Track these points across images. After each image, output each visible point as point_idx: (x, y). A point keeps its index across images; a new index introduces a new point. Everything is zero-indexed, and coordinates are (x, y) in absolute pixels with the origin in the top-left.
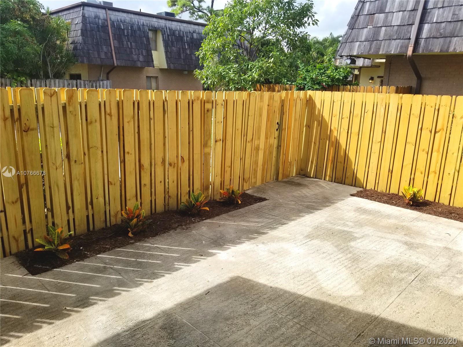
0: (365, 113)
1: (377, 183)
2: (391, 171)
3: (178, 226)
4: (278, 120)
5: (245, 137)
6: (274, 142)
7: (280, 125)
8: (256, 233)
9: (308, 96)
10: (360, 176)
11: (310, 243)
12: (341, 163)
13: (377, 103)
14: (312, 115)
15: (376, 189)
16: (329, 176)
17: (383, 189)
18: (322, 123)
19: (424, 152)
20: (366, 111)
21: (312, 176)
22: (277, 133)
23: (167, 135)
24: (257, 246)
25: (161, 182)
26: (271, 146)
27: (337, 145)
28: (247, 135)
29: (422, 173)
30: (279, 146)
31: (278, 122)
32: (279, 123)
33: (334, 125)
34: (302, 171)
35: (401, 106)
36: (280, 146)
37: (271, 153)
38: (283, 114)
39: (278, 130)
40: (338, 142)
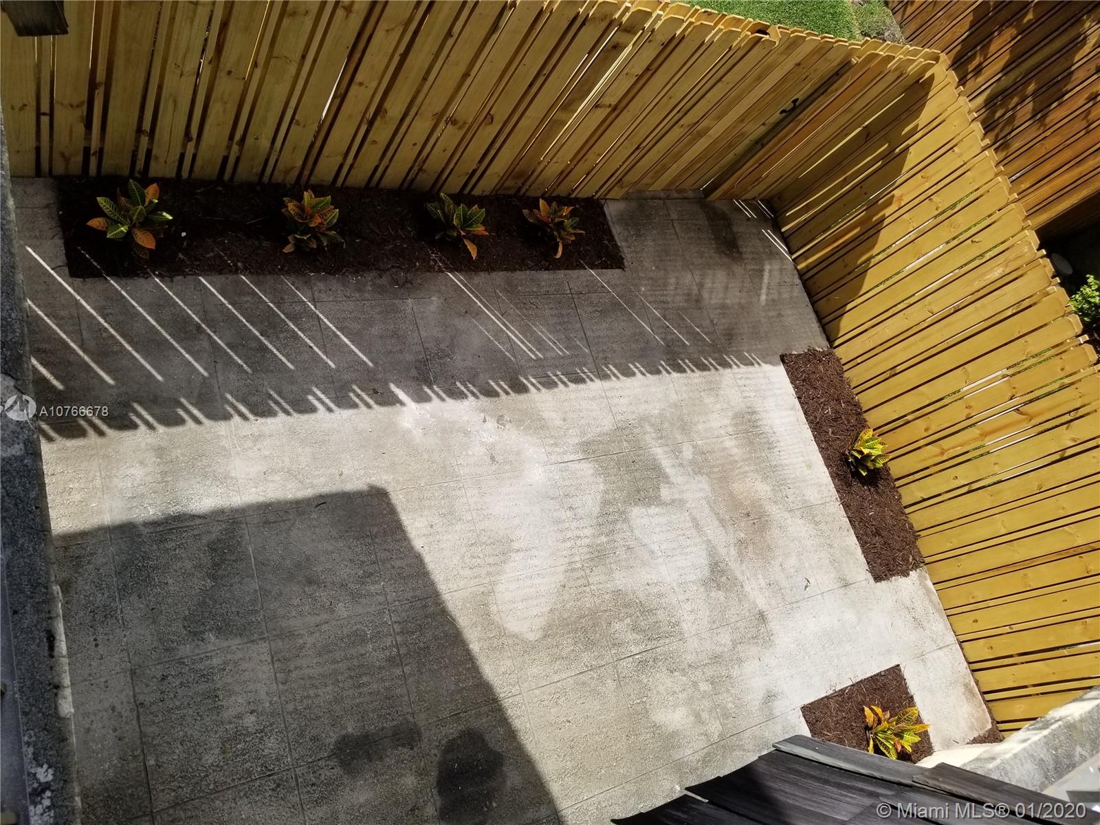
0: (969, 241)
1: (855, 362)
2: (893, 372)
4: (800, 96)
5: (680, 115)
6: (755, 130)
7: (797, 108)
8: (506, 381)
10: (847, 323)
11: (574, 465)
12: (845, 266)
13: (1008, 249)
14: (895, 123)
15: (845, 368)
16: (807, 266)
17: (855, 379)
18: (893, 162)
19: (967, 411)
20: (975, 238)
21: (783, 230)
22: (777, 116)
23: (473, 73)
24: (485, 421)
25: (415, 145)
26: (742, 135)
27: (871, 231)
28: (686, 114)
29: (926, 430)
30: (760, 143)
31: (797, 100)
32: (797, 103)
33: (904, 193)
34: (779, 198)
35: (1030, 306)
36: (763, 146)
37: (730, 146)
38: (823, 94)
39: (784, 114)
40: (879, 227)
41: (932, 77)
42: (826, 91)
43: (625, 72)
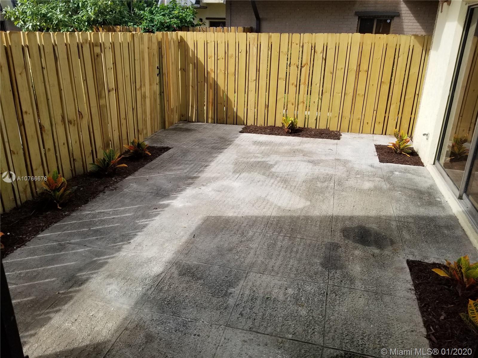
0: (239, 53)
1: (256, 119)
2: (267, 106)
3: (104, 188)
4: (157, 65)
5: (134, 84)
6: (157, 88)
8: (189, 179)
9: (179, 38)
10: (241, 114)
11: (241, 176)
12: (221, 104)
13: (249, 42)
14: (186, 58)
15: (256, 124)
16: (211, 119)
17: (261, 123)
18: (197, 65)
19: (294, 86)
20: (240, 51)
21: (194, 120)
22: (158, 78)
23: (62, 88)
24: (200, 189)
25: (64, 144)
26: (155, 93)
27: (215, 86)
28: (136, 82)
29: (293, 104)
30: (162, 93)
31: (158, 67)
32: (159, 68)
33: (211, 66)
34: (182, 116)
35: (271, 45)
36: (163, 92)
37: (155, 100)
38: (162, 58)
39: (159, 75)
40: (216, 83)
41: (181, 37)
42: (162, 56)
43: (107, 68)
